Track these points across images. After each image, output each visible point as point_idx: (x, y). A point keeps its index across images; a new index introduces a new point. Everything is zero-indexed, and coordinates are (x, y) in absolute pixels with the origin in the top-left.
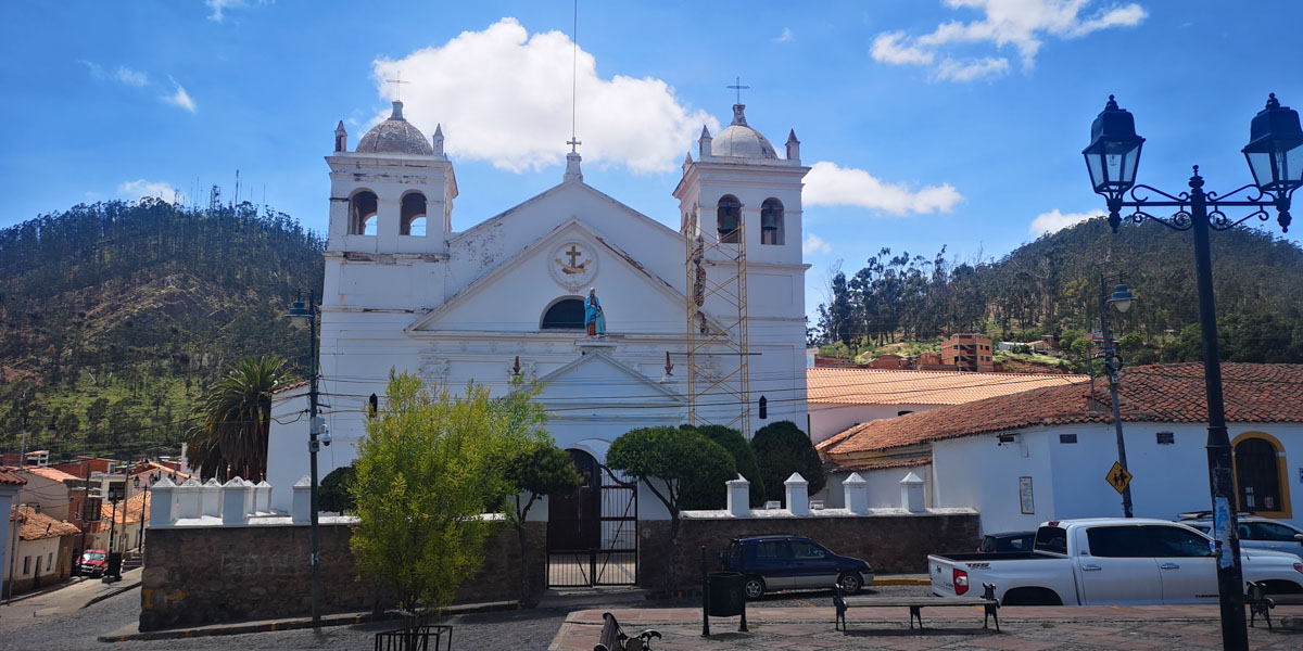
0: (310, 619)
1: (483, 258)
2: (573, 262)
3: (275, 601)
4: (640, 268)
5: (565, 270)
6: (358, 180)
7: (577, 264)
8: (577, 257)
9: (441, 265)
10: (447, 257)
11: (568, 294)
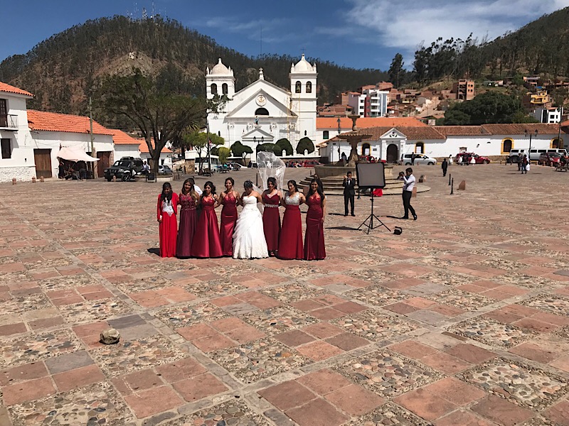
1: (241, 99)
4: (277, 101)
5: (259, 102)
6: (212, 81)
7: (262, 100)
10: (233, 99)
11: (261, 107)
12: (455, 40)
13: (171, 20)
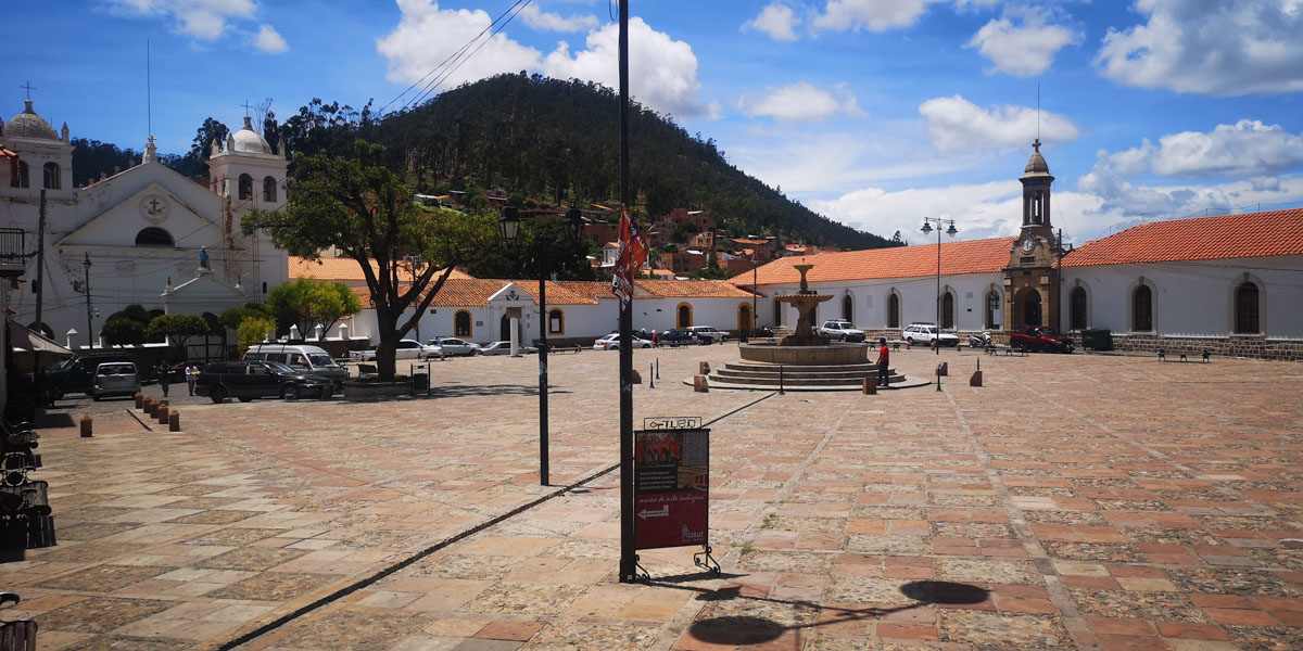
1: (99, 204)
2: (154, 208)
5: (150, 213)
7: (157, 209)
8: (157, 205)
9: (73, 207)
10: (76, 202)
11: (153, 224)
12: (340, 109)
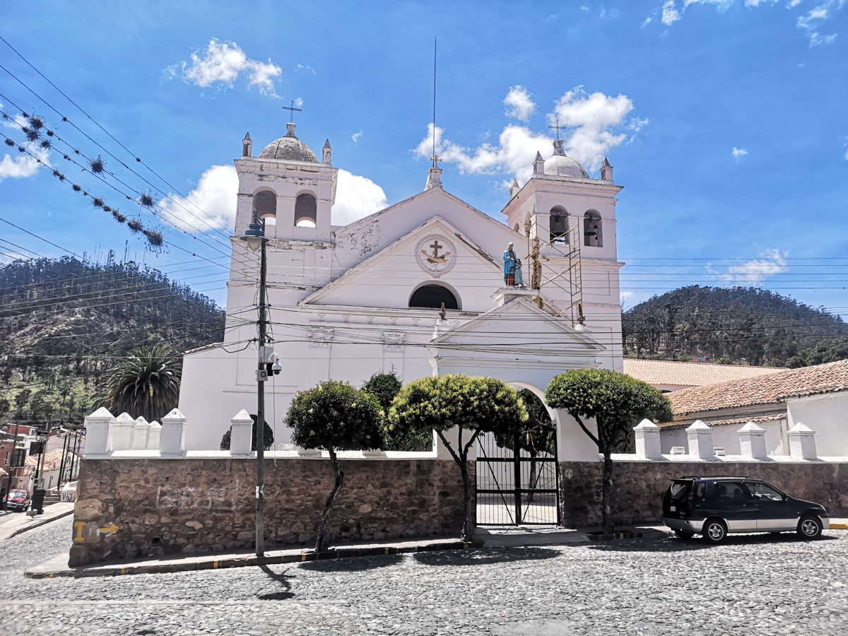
0: (253, 556)
1: (363, 247)
2: (436, 253)
3: (211, 536)
4: (490, 260)
5: (429, 260)
6: (261, 180)
7: (439, 255)
8: (439, 249)
9: (328, 251)
10: (334, 244)
11: (432, 279)
13: (151, 270)
